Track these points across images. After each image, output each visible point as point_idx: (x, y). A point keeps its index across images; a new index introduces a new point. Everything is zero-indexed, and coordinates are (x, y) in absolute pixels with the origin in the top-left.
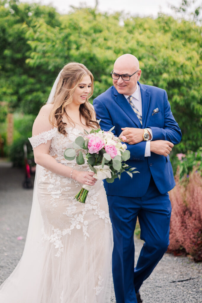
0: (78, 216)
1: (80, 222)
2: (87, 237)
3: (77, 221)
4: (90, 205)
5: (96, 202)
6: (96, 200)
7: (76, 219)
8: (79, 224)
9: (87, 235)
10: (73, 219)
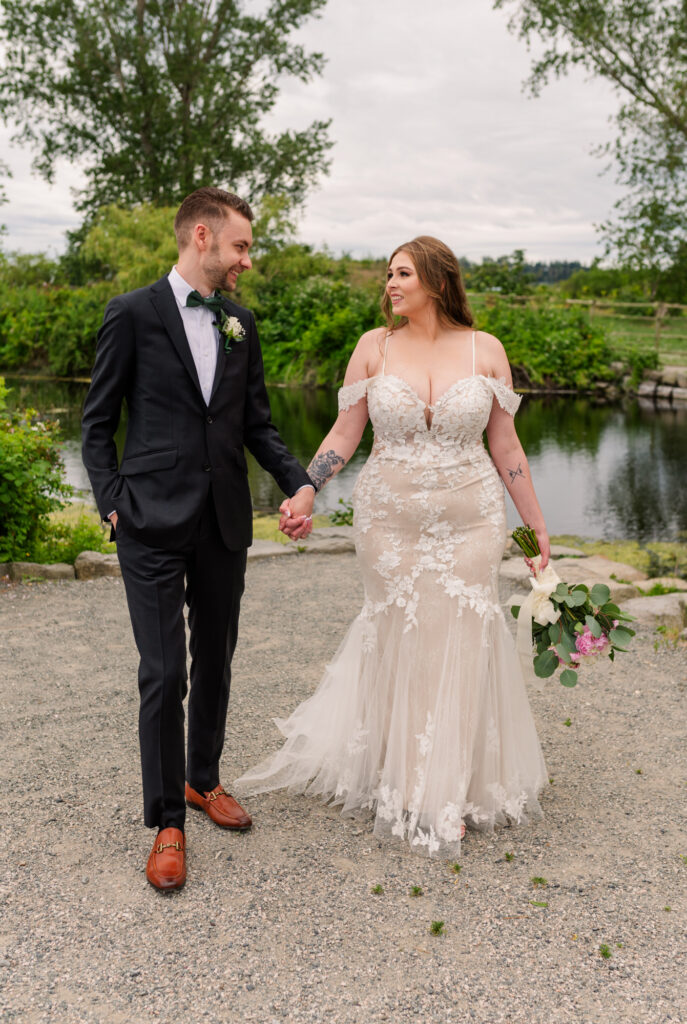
0: (402, 579)
1: (405, 592)
2: (413, 625)
3: (400, 590)
4: (433, 559)
5: (449, 556)
6: (452, 553)
7: (397, 584)
8: (403, 596)
9: (415, 621)
10: (391, 584)
